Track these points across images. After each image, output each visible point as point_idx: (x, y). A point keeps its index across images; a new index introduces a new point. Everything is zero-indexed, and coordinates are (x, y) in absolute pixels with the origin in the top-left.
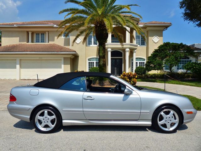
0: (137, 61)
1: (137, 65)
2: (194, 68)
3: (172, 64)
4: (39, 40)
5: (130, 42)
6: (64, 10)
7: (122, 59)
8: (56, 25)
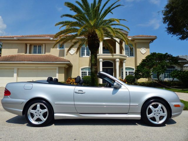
0: (126, 71)
1: (126, 74)
2: (180, 76)
3: (159, 72)
4: (36, 51)
5: (120, 53)
6: (60, 23)
7: (113, 68)
8: (52, 38)
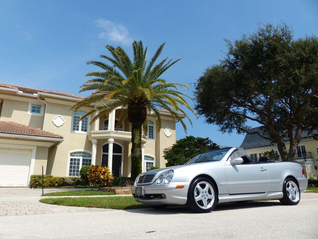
7: (121, 156)
8: (22, 92)
